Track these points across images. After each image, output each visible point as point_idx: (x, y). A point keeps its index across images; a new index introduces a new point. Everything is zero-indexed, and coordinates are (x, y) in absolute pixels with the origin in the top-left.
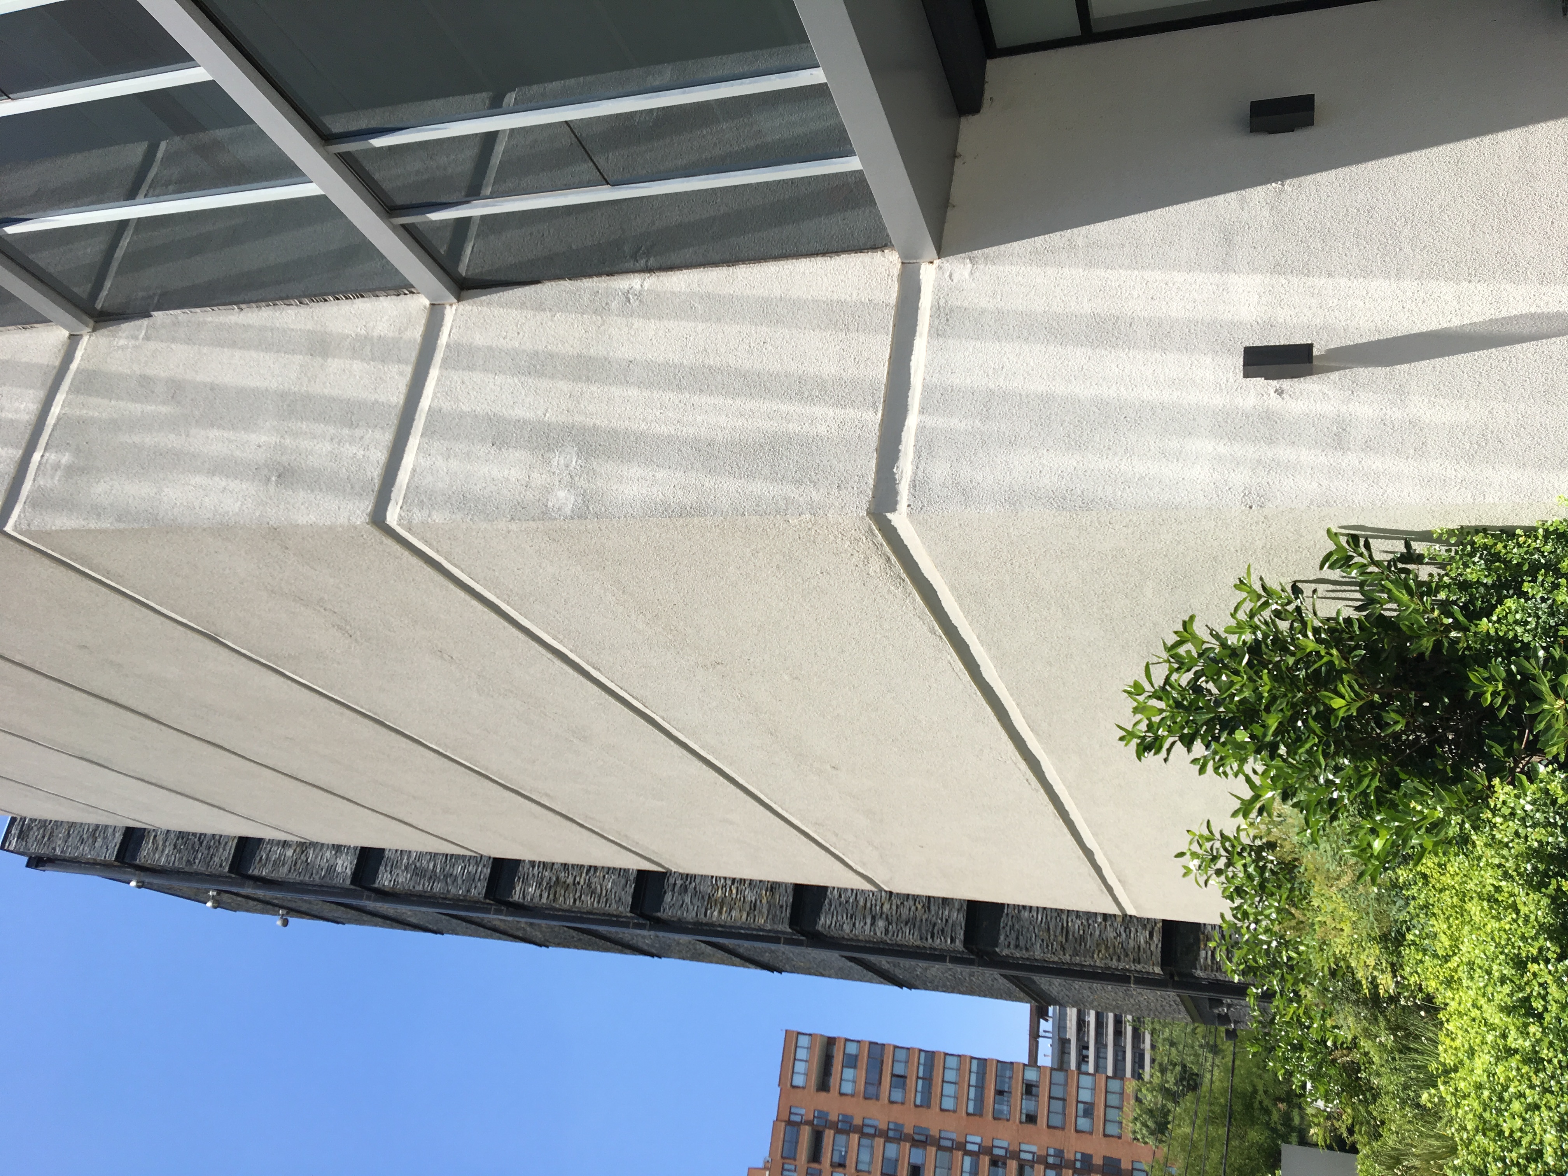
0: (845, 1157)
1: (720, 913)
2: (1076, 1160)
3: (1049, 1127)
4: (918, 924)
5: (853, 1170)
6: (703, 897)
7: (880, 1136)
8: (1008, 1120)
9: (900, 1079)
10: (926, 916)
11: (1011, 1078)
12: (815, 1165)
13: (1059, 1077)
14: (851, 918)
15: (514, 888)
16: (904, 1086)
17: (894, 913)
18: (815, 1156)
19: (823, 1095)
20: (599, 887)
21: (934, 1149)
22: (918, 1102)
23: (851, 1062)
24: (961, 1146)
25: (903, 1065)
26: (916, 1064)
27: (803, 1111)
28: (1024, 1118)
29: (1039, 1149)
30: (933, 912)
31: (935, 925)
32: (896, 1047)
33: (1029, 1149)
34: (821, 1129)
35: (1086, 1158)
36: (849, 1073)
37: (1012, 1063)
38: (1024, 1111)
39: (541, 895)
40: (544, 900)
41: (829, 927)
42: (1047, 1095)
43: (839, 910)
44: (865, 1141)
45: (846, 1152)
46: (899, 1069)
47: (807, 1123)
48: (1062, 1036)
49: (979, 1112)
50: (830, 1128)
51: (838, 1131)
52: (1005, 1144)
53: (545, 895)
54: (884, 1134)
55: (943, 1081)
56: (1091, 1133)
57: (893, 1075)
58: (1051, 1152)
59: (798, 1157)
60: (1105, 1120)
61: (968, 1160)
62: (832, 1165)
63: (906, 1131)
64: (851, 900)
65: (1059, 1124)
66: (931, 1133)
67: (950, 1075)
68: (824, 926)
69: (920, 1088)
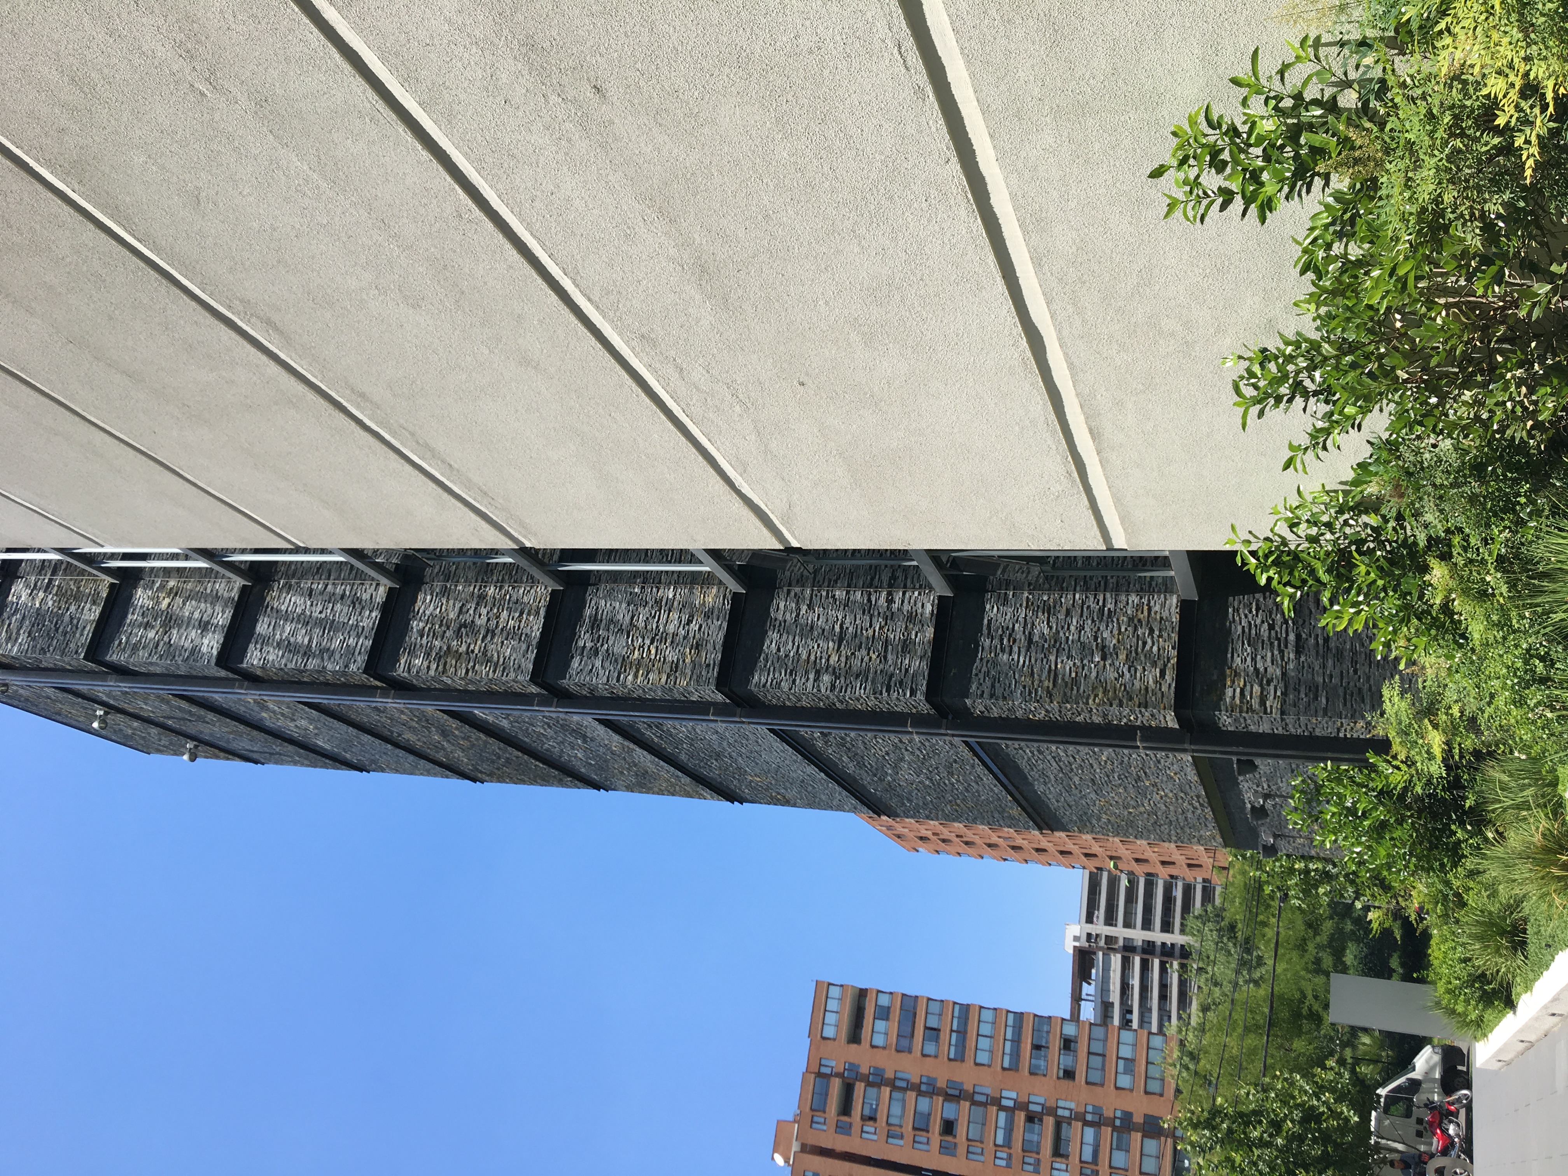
0: (876, 1110)
1: (636, 676)
2: (1115, 1117)
3: (1087, 1083)
4: (871, 676)
5: (884, 1124)
6: (616, 661)
7: (912, 1090)
8: (1045, 1076)
9: (933, 1032)
10: (882, 666)
11: (1048, 1032)
12: (845, 1119)
13: (1099, 1032)
14: (791, 674)
15: (399, 661)
16: (937, 1039)
17: (843, 665)
18: (846, 1109)
19: (854, 1046)
20: (496, 655)
21: (968, 1104)
22: (952, 1056)
23: (884, 1013)
24: (996, 1102)
25: (937, 1017)
26: (950, 1017)
27: (833, 1064)
28: (1061, 1074)
29: (1077, 1106)
30: (890, 662)
31: (892, 675)
32: (929, 999)
33: (1067, 1106)
34: (851, 1081)
35: (1127, 1116)
36: (881, 1025)
37: (1050, 1017)
38: (1062, 1066)
39: (428, 668)
40: (432, 673)
41: (764, 686)
42: (1086, 1050)
43: (777, 666)
44: (895, 1095)
45: (877, 1105)
46: (933, 1022)
47: (837, 1075)
48: (1105, 999)
49: (1014, 1067)
50: (861, 1081)
51: (869, 1084)
52: (1041, 1100)
53: (434, 666)
54: (916, 1088)
55: (978, 1035)
56: (1131, 1090)
57: (926, 1028)
58: (1090, 1108)
59: (827, 1110)
60: (1146, 1077)
61: (1002, 1115)
62: (863, 1118)
63: (939, 1085)
64: (792, 654)
65: (1098, 1080)
66: (965, 1087)
67: (986, 1029)
68: (757, 685)
69: (953, 1042)
